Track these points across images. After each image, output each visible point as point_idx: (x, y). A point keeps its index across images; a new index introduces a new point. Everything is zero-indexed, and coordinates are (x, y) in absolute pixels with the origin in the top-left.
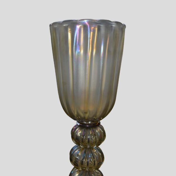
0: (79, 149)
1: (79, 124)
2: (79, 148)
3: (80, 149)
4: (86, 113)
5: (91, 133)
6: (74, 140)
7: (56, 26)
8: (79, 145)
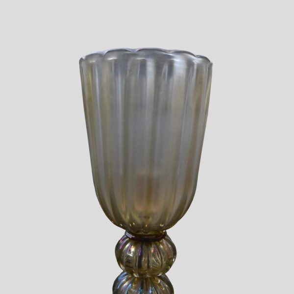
0: (129, 281)
1: (130, 236)
2: (130, 278)
3: (132, 279)
4: (147, 217)
5: (152, 251)
6: (122, 264)
7: (93, 61)
8: (132, 273)
